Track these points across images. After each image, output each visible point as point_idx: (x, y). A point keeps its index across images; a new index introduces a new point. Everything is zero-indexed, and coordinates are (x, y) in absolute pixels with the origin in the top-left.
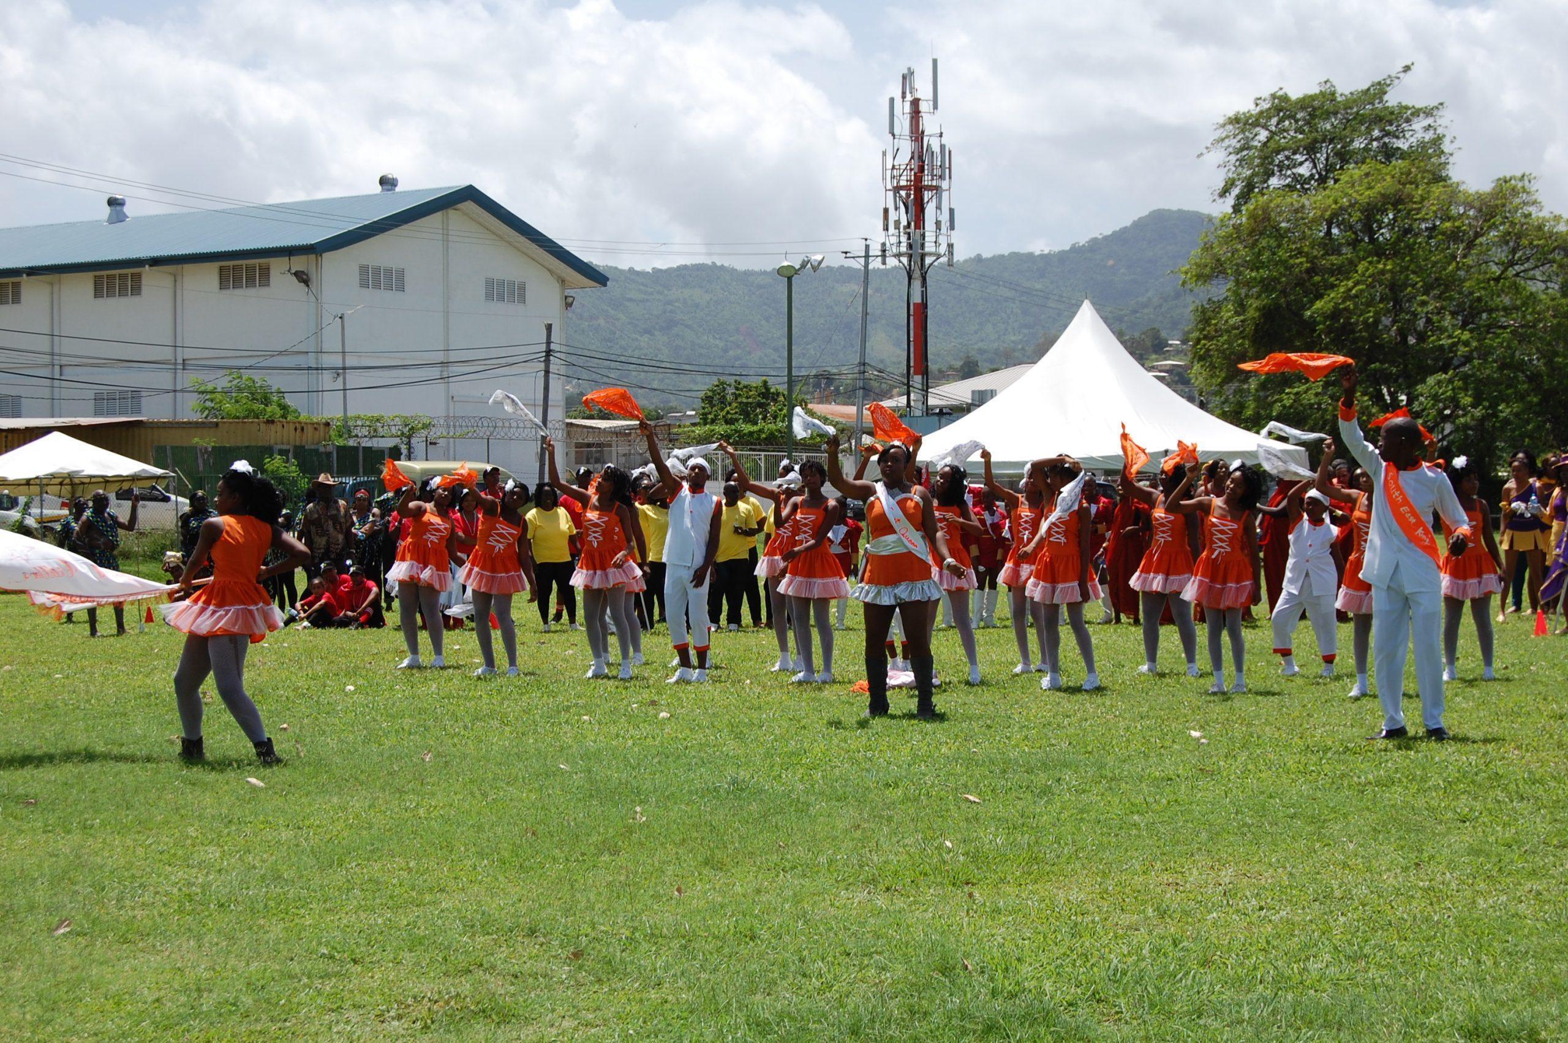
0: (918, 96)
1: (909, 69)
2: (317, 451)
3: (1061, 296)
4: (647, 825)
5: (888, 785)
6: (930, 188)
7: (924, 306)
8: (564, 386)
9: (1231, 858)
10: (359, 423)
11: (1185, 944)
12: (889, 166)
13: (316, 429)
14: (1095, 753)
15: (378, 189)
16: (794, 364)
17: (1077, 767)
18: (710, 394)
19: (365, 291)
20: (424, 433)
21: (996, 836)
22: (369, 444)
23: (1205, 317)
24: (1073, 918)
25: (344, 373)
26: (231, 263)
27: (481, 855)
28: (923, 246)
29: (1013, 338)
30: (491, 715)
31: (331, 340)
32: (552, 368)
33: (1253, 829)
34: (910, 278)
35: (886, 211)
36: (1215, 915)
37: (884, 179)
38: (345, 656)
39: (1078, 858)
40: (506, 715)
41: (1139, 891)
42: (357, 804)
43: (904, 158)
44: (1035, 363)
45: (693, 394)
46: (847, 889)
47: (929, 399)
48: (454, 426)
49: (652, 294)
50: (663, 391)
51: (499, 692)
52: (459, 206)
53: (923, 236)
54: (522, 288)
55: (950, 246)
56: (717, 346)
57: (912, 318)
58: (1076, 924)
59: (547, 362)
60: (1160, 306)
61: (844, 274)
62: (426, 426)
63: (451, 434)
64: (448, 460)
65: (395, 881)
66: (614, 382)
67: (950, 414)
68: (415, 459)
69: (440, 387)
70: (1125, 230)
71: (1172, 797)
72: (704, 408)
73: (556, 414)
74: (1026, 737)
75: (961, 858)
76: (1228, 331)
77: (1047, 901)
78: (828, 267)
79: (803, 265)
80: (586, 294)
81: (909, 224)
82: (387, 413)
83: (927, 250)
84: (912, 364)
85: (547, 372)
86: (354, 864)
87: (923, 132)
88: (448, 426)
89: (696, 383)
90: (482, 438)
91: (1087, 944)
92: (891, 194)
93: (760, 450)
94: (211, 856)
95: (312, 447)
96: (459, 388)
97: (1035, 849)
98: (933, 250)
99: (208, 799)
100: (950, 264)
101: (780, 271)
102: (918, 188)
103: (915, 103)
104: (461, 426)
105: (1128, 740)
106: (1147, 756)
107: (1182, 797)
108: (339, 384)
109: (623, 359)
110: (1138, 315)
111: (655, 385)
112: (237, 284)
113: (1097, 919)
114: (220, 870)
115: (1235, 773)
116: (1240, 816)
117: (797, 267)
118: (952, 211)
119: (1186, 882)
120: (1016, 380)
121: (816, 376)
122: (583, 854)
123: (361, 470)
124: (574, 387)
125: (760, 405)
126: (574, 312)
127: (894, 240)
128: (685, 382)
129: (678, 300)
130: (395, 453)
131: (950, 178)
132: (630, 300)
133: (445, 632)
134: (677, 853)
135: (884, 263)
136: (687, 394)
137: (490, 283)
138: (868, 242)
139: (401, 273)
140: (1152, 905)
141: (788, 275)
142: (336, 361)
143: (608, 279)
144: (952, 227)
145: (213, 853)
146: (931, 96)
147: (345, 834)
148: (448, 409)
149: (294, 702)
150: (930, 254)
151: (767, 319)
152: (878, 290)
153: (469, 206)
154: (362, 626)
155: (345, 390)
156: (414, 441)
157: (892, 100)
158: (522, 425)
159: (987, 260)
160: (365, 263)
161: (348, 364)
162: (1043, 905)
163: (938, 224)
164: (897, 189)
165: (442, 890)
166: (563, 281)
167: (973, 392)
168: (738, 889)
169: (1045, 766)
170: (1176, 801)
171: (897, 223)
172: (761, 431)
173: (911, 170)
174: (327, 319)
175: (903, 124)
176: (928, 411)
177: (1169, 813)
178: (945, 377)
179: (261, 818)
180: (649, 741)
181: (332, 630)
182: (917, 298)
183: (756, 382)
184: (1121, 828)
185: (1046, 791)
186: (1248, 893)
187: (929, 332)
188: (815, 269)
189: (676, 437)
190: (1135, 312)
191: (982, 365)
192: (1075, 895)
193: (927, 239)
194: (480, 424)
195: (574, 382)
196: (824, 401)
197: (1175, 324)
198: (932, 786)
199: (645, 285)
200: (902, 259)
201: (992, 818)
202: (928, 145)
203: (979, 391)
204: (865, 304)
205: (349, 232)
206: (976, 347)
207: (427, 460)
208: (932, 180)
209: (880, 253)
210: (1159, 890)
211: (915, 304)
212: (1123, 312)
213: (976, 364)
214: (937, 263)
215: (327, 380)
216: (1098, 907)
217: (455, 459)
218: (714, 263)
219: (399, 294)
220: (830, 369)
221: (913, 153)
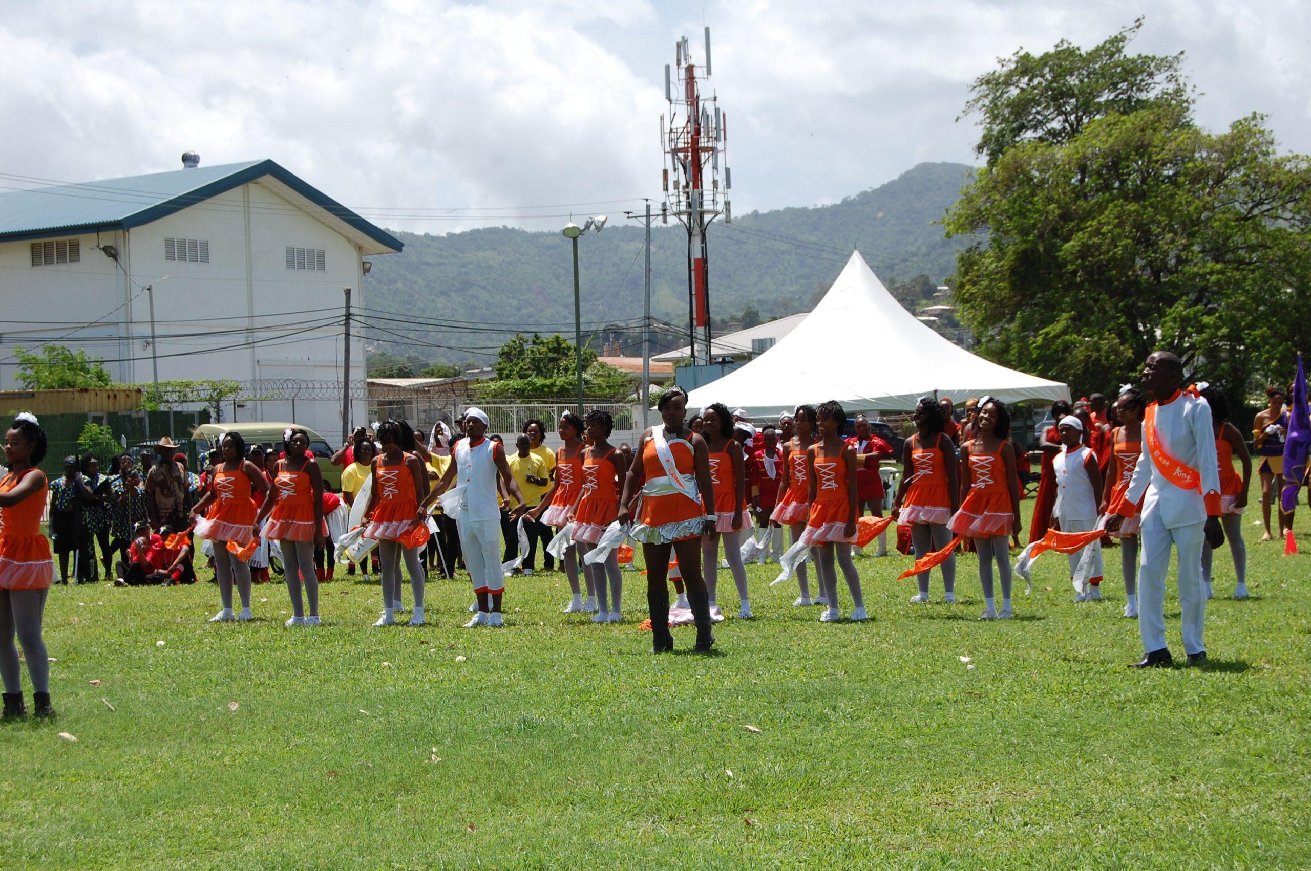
0: (692, 62)
1: (683, 38)
2: (129, 417)
3: (834, 248)
4: (442, 766)
5: (672, 718)
6: (706, 149)
7: (703, 262)
8: (364, 347)
9: (998, 777)
10: (169, 389)
11: (953, 861)
12: (667, 130)
13: (127, 395)
14: (870, 681)
15: (181, 165)
16: (582, 320)
17: (852, 695)
18: (506, 349)
19: (171, 263)
20: (232, 396)
21: (774, 764)
22: (179, 409)
23: (968, 263)
24: (847, 839)
25: (154, 343)
26: (42, 241)
27: (282, 799)
28: (701, 204)
29: (791, 289)
30: (295, 664)
31: (140, 310)
32: (353, 331)
33: (1018, 748)
34: (690, 234)
35: (665, 172)
36: (982, 832)
37: (663, 142)
38: (157, 612)
39: (852, 782)
40: (309, 663)
41: (910, 812)
42: (165, 753)
43: (681, 121)
44: (810, 311)
45: (490, 351)
46: (633, 820)
47: (712, 349)
48: (261, 389)
49: (446, 258)
50: (460, 350)
51: (303, 642)
52: (259, 180)
53: (702, 195)
54: (322, 255)
55: (727, 204)
56: (510, 305)
57: (693, 273)
58: (849, 846)
59: (347, 325)
60: (929, 254)
61: (627, 233)
62: (233, 390)
63: (258, 396)
64: (256, 421)
65: (200, 828)
66: (414, 342)
67: (732, 362)
68: (224, 422)
69: (246, 352)
70: (892, 184)
71: (942, 721)
72: (500, 364)
73: (358, 374)
74: (805, 668)
75: (741, 786)
76: (988, 276)
77: (823, 824)
78: (613, 227)
79: (588, 226)
80: (382, 259)
81: (688, 184)
82: (196, 379)
83: (705, 208)
84: (695, 316)
85: (347, 335)
86: (161, 813)
87: (698, 97)
88: (255, 389)
89: (492, 341)
90: (287, 399)
91: (860, 864)
92: (669, 156)
93: (552, 403)
94: (23, 809)
95: (125, 413)
96: (264, 353)
97: (812, 775)
98: (711, 207)
99: (22, 755)
100: (728, 220)
101: (566, 232)
102: (695, 149)
103: (690, 69)
104: (267, 389)
105: (901, 668)
106: (918, 682)
107: (951, 720)
108: (149, 352)
109: (421, 320)
110: (908, 263)
111: (453, 343)
112: (48, 260)
113: (870, 840)
114: (32, 824)
115: (1002, 695)
116: (1005, 737)
117: (582, 228)
118: (727, 171)
119: (954, 801)
120: (793, 328)
121: (604, 330)
122: (381, 795)
124: (375, 348)
125: (552, 360)
126: (373, 277)
127: (674, 199)
128: (481, 340)
129: (471, 263)
130: (205, 417)
131: (725, 139)
132: (427, 264)
133: (253, 585)
134: (471, 791)
135: (665, 221)
136: (484, 351)
137: (290, 252)
138: (649, 203)
139: (205, 245)
140: (923, 825)
141: (574, 236)
142: (146, 330)
143: (403, 245)
144: (728, 185)
145: (25, 807)
146: (704, 63)
147: (153, 784)
148: (254, 375)
149: (107, 658)
150: (709, 212)
151: (557, 278)
152: (661, 247)
153: (268, 179)
154: (174, 582)
155: (154, 358)
156: (222, 404)
157: (668, 68)
158: (324, 386)
159: (763, 215)
160: (170, 236)
161: (157, 333)
162: (818, 829)
163: (715, 183)
164: (675, 151)
165: (245, 835)
166: (360, 248)
167: (753, 341)
168: (529, 823)
169: (822, 695)
170: (946, 724)
171: (676, 184)
172: (553, 385)
173: (688, 133)
174: (136, 290)
175: (679, 90)
176: (712, 360)
177: (939, 736)
178: (727, 327)
179: (73, 771)
180: (446, 684)
181: (146, 587)
182: (697, 254)
183: (547, 337)
184: (893, 752)
185: (823, 718)
186: (1013, 810)
187: (710, 286)
188: (598, 229)
189: (473, 392)
190: (904, 260)
191: (763, 315)
192: (851, 818)
193: (705, 198)
194: (285, 386)
195: (376, 343)
196: (613, 353)
197: (943, 270)
198: (714, 718)
199: (442, 250)
200: (682, 217)
201: (771, 747)
202: (703, 109)
203: (759, 340)
204: (648, 261)
205: (156, 207)
206: (756, 298)
207: (235, 422)
208: (708, 141)
209: (661, 212)
210: (929, 810)
211: (695, 259)
212: (894, 261)
213: (757, 314)
214: (715, 220)
215: (137, 349)
216: (871, 828)
217: (262, 420)
218: (505, 226)
219: (204, 265)
220: (618, 323)
221: (689, 117)
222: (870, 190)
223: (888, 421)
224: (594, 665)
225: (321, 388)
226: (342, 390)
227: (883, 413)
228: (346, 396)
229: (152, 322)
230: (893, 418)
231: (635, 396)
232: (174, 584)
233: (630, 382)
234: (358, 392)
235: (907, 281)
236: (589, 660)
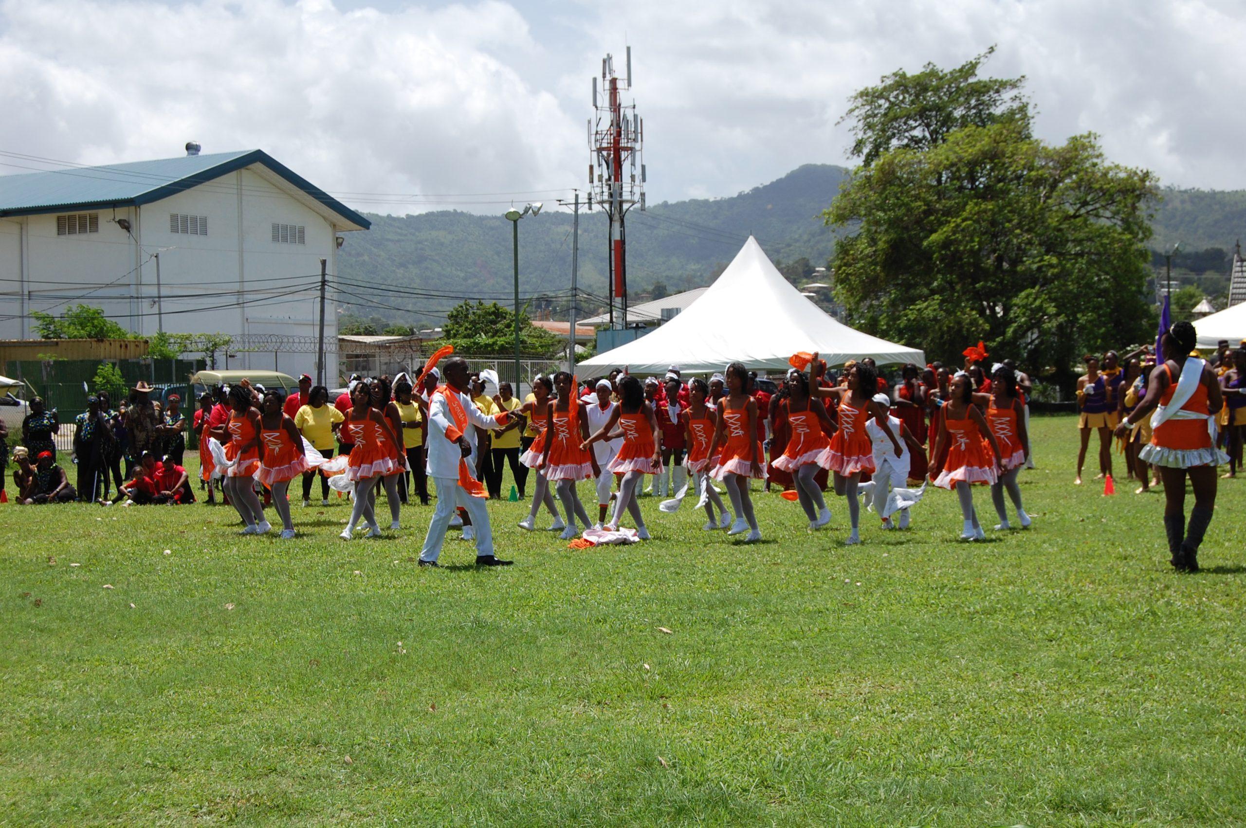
0: (615, 75)
1: (608, 55)
2: (138, 363)
3: (730, 233)
4: (407, 656)
5: (598, 621)
6: (626, 149)
7: (622, 243)
8: (336, 309)
9: (869, 673)
10: (172, 340)
11: (834, 741)
12: (594, 132)
13: (137, 346)
14: (762, 593)
15: (185, 153)
16: (519, 290)
17: (748, 604)
18: (455, 313)
19: (176, 236)
20: (225, 347)
21: (684, 659)
22: (180, 358)
23: (844, 249)
24: (746, 722)
25: (159, 302)
26: (66, 214)
27: (274, 682)
28: (621, 195)
29: (693, 267)
30: (281, 571)
31: (148, 274)
32: (327, 295)
33: (887, 650)
34: (611, 220)
35: (591, 167)
36: (857, 717)
37: (590, 142)
38: (163, 527)
39: (749, 675)
40: (293, 571)
41: (797, 701)
42: (174, 644)
43: (605, 125)
44: (709, 286)
45: (441, 314)
46: (567, 704)
47: (628, 316)
48: (249, 342)
49: (406, 235)
50: (416, 312)
51: (287, 553)
52: (250, 166)
53: (621, 187)
54: (302, 231)
55: (643, 195)
56: (458, 276)
57: (613, 252)
58: (748, 727)
59: (323, 290)
60: (809, 240)
61: (559, 217)
62: (227, 343)
63: (247, 348)
64: (244, 369)
65: (205, 705)
66: (377, 305)
67: (644, 328)
68: (218, 369)
69: (237, 311)
70: (779, 181)
71: (823, 626)
72: (448, 326)
73: (330, 332)
74: (707, 581)
75: (657, 677)
76: (862, 259)
77: (725, 710)
78: (546, 212)
79: (526, 211)
80: (353, 236)
81: (610, 178)
82: (195, 333)
83: (624, 198)
84: (614, 288)
85: (323, 298)
86: (171, 693)
87: (620, 105)
88: (244, 342)
89: (442, 305)
90: (271, 351)
91: (757, 742)
92: (595, 154)
93: (494, 358)
94: (56, 688)
95: (135, 360)
96: (252, 312)
97: (716, 669)
98: (629, 198)
99: (53, 643)
100: (643, 209)
101: (508, 216)
102: (617, 149)
103: (614, 81)
104: (254, 342)
105: (788, 582)
106: (802, 595)
107: (830, 626)
108: (156, 310)
109: (383, 287)
110: (791, 248)
111: (410, 308)
112: (72, 231)
113: (764, 723)
114: (63, 699)
115: (872, 606)
116: (876, 640)
117: (521, 212)
118: (643, 167)
119: (834, 692)
120: (695, 300)
121: (538, 299)
122: (356, 680)
123: (174, 378)
124: (345, 310)
125: (493, 322)
126: (344, 250)
127: (598, 190)
128: (434, 305)
129: (426, 240)
130: (201, 365)
131: (642, 140)
132: (388, 240)
134: (431, 678)
135: (590, 208)
136: (435, 314)
137: (276, 228)
138: (577, 192)
139: (204, 221)
140: (808, 711)
141: (514, 219)
142: (154, 291)
143: (370, 224)
144: (644, 180)
145: (58, 685)
146: (626, 76)
147: (164, 668)
148: (244, 330)
149: (122, 564)
150: (627, 201)
151: (498, 254)
152: (585, 231)
153: (259, 166)
154: (176, 502)
155: (160, 314)
156: (216, 354)
157: (595, 80)
158: (303, 341)
159: (672, 205)
160: (175, 212)
161: (163, 293)
162: (722, 713)
163: (633, 177)
164: (600, 150)
165: (243, 711)
166: (335, 226)
167: (662, 310)
168: (481, 705)
169: (722, 603)
170: (826, 629)
171: (600, 177)
172: (494, 343)
173: (611, 135)
174: (145, 257)
175: (604, 100)
176: (627, 325)
178: (640, 298)
179: (97, 657)
180: (408, 590)
181: (153, 506)
182: (617, 236)
183: (489, 304)
184: (783, 651)
185: (724, 623)
186: (883, 700)
187: (627, 263)
188: (535, 213)
189: (427, 349)
190: (789, 245)
191: (669, 289)
192: (747, 705)
193: (624, 189)
194: (269, 340)
195: (345, 306)
196: (544, 317)
197: (821, 255)
198: (633, 621)
199: (401, 228)
200: (604, 205)
201: (681, 645)
202: (624, 115)
203: (667, 310)
204: (576, 241)
205: (162, 188)
206: (664, 274)
207: (227, 369)
208: (628, 142)
209: (587, 201)
210: (813, 699)
211: (615, 241)
212: (780, 246)
213: (665, 288)
214: (631, 209)
215: (145, 306)
216: (765, 713)
217: (250, 369)
218: (455, 210)
219: (202, 237)
220: (548, 293)
221: (612, 121)
222: (761, 186)
223: (774, 379)
224: (531, 577)
225: (300, 342)
226: (318, 345)
227: (770, 372)
228: (321, 349)
229: (159, 284)
230: (777, 376)
231: (563, 354)
232: (177, 504)
233: (559, 342)
234: (330, 347)
235: (791, 262)
236: (527, 572)
